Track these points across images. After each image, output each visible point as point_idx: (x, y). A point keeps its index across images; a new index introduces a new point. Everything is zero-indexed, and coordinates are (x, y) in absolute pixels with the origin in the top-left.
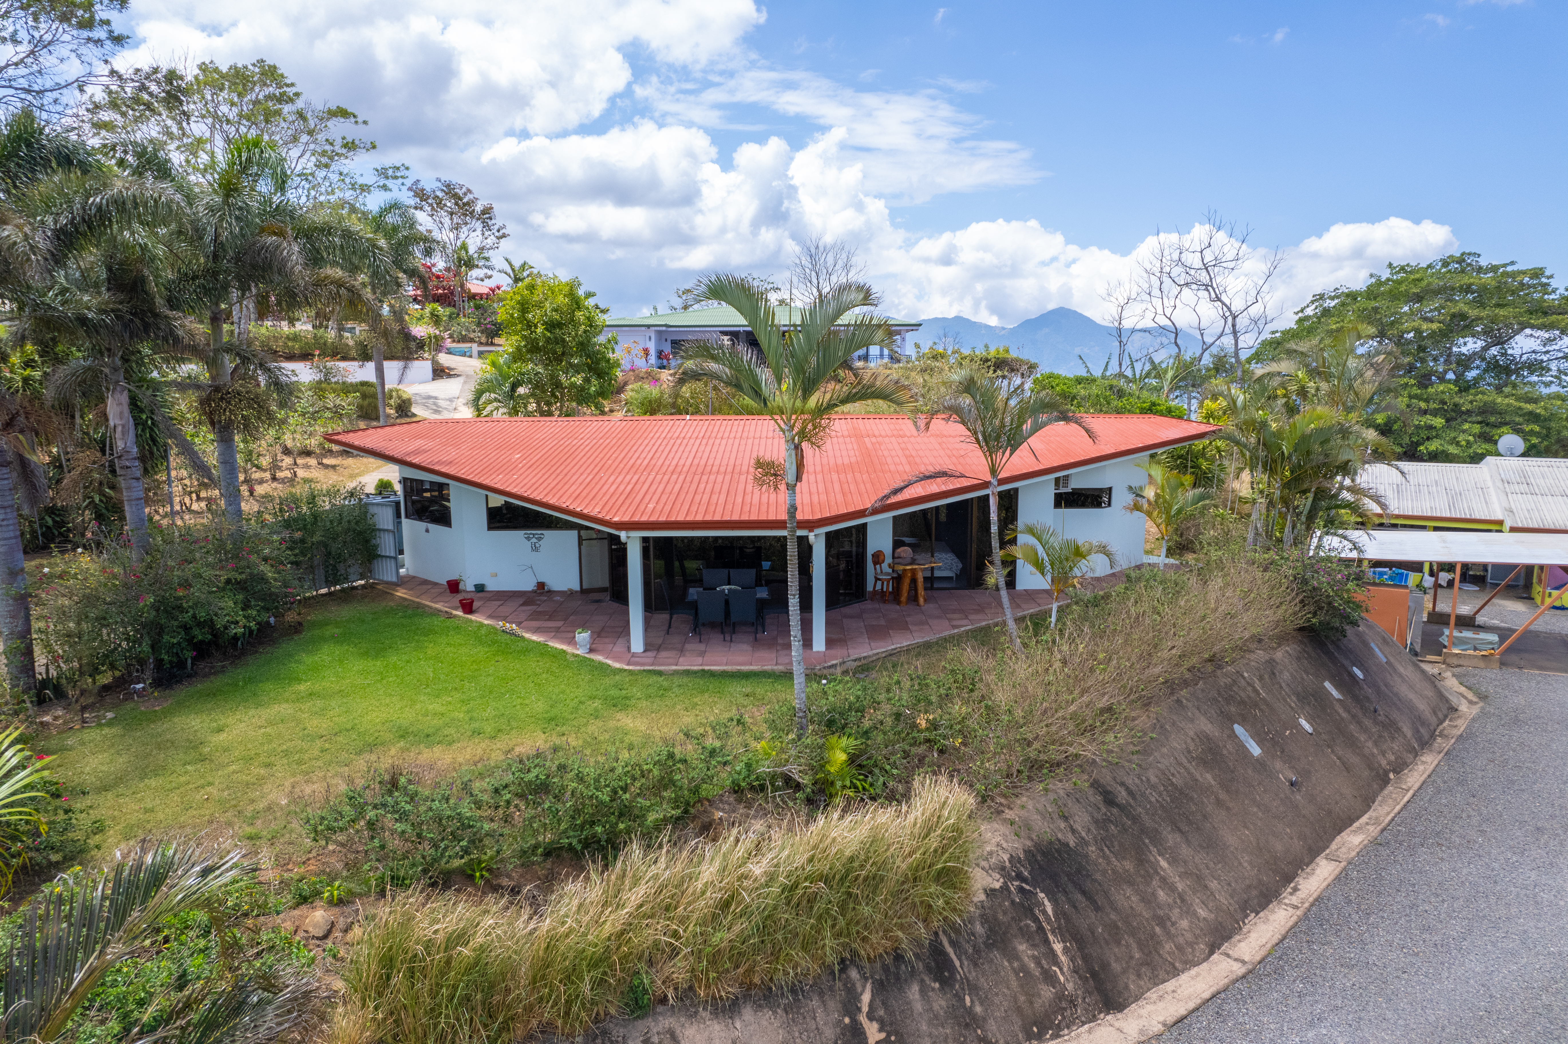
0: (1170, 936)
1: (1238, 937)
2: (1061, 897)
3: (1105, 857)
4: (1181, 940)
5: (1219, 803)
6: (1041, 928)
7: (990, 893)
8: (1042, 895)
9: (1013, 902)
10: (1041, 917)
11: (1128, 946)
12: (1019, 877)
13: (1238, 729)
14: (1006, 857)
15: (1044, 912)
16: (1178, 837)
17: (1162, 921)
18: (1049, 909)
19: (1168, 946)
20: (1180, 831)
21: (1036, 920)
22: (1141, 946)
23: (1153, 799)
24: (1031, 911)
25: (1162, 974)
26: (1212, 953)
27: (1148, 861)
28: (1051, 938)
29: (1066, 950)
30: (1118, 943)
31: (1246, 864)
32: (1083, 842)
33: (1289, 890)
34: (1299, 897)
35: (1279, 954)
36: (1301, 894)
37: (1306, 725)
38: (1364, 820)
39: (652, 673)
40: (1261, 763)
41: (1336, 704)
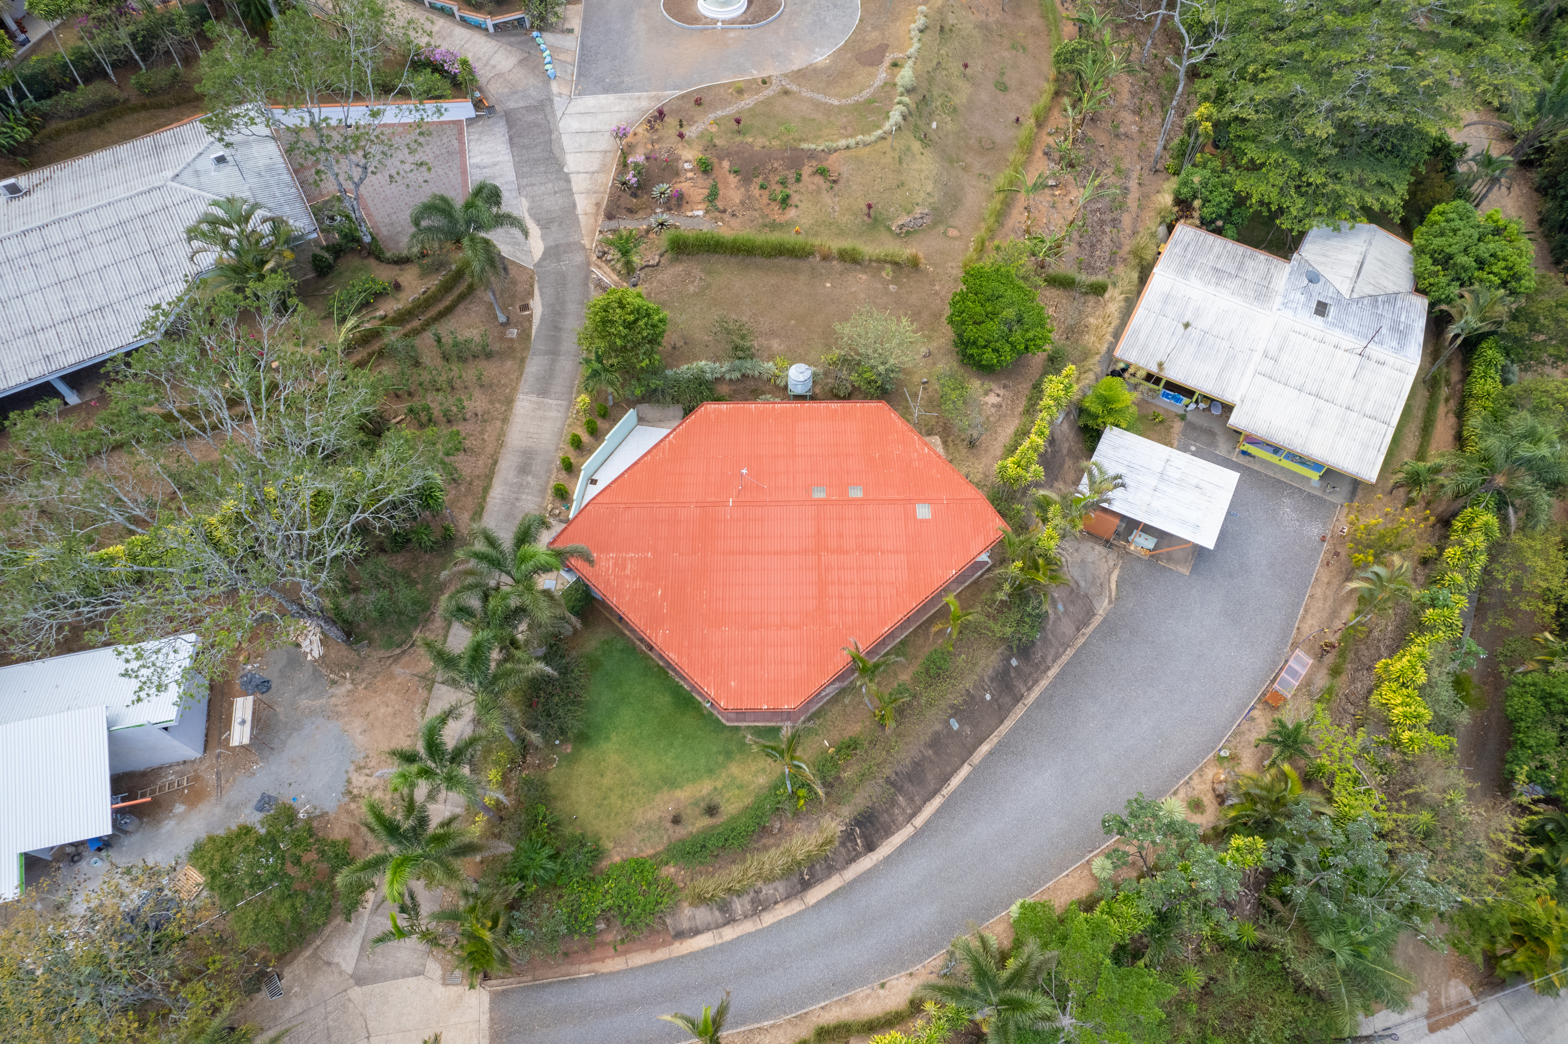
0: (895, 824)
1: (918, 815)
2: (863, 826)
3: (881, 806)
4: (898, 823)
5: (931, 762)
6: (855, 838)
7: (842, 832)
8: (857, 827)
9: (847, 833)
10: (856, 835)
11: (881, 831)
12: (852, 825)
13: (952, 720)
14: (848, 820)
15: (856, 831)
16: (909, 785)
18: (858, 831)
19: (894, 827)
20: (912, 782)
21: (854, 836)
22: (885, 831)
23: (904, 772)
24: (852, 832)
25: (889, 836)
26: (907, 824)
27: (896, 800)
28: (857, 839)
29: (861, 841)
30: (878, 833)
31: (932, 784)
32: (875, 804)
33: (946, 785)
34: (946, 791)
35: (927, 823)
36: (949, 788)
37: (988, 697)
38: (996, 733)
39: (737, 728)
40: (957, 732)
41: (1012, 671)
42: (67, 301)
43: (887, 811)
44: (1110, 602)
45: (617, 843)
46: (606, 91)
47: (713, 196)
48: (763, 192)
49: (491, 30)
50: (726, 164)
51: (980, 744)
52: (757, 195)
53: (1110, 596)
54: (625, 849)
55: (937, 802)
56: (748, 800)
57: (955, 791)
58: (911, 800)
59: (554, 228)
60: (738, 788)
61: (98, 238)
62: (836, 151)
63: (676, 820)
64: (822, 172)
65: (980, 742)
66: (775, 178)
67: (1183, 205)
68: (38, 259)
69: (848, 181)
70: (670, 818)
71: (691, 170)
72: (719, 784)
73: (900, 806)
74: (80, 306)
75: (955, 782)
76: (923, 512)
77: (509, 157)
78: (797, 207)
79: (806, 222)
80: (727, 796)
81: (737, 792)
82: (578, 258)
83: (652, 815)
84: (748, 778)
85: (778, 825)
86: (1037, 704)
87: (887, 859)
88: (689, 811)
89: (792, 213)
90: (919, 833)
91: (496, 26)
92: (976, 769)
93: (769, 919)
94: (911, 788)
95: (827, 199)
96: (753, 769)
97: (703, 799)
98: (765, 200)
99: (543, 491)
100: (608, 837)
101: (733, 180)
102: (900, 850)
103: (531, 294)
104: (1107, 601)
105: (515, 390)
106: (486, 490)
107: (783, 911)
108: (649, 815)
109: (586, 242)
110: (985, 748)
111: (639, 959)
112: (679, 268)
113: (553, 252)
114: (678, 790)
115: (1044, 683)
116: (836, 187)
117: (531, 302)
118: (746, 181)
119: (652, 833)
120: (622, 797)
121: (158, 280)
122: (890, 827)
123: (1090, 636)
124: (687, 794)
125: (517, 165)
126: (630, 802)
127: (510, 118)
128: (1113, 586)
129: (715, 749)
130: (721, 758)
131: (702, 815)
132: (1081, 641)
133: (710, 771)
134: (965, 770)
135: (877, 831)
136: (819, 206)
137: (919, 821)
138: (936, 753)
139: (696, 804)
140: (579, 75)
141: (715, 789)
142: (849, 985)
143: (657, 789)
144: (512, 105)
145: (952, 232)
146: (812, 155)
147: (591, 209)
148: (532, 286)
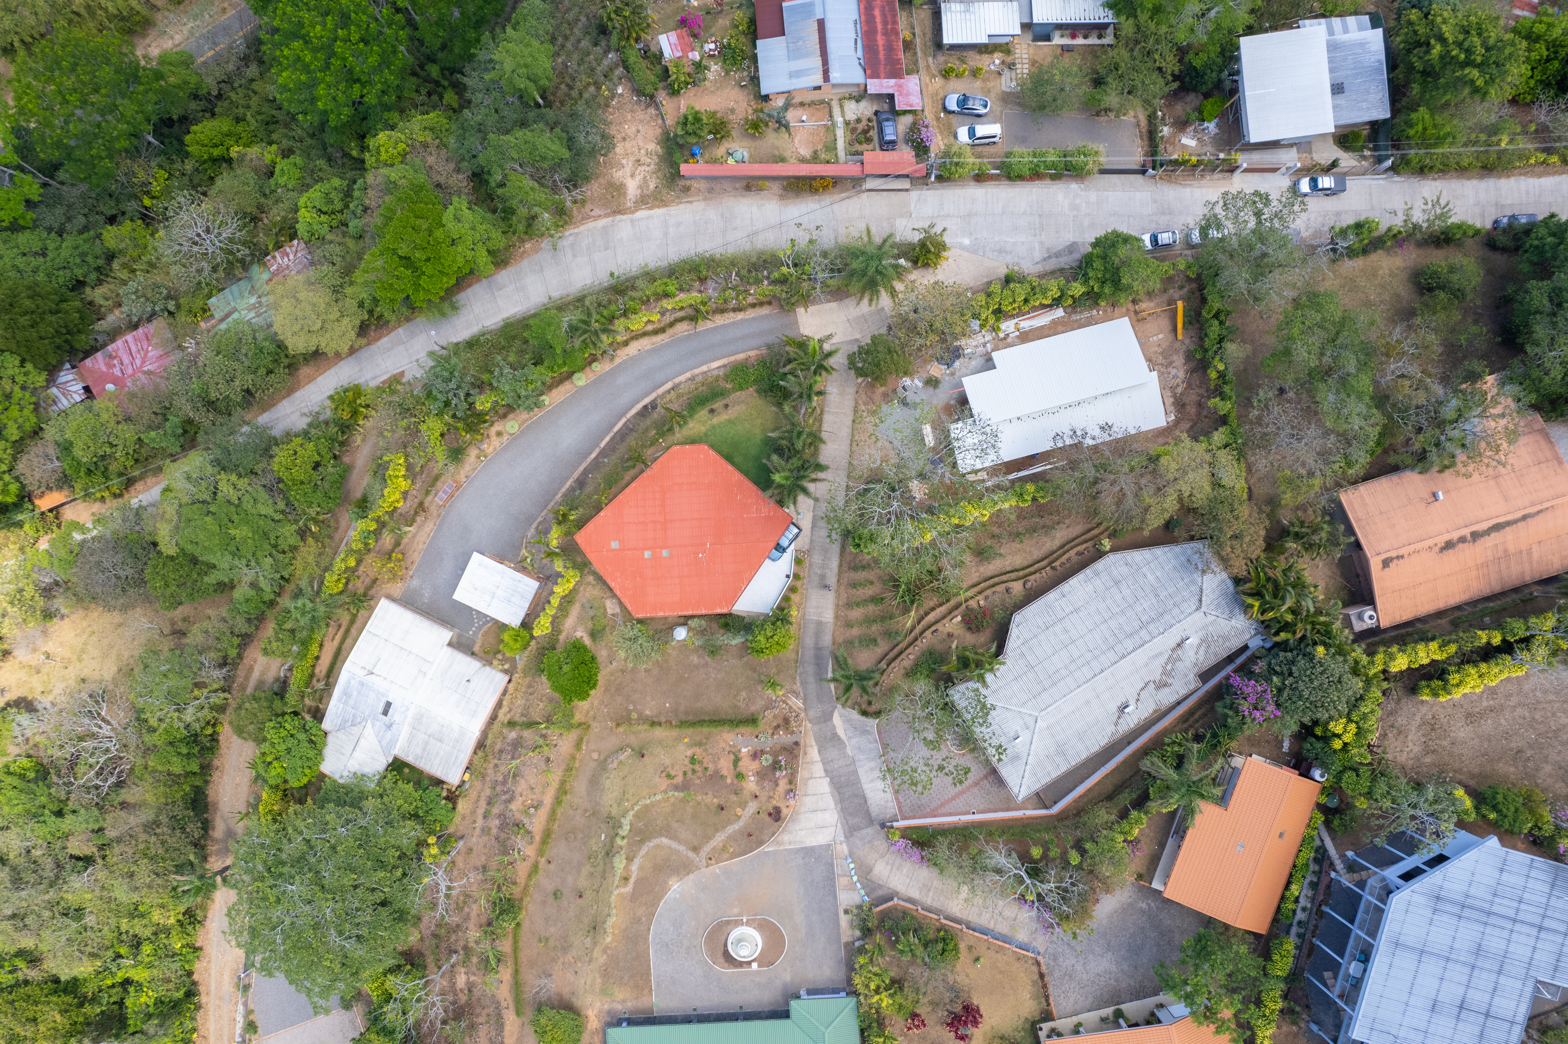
37: (590, 476)
39: (701, 443)
40: (605, 458)
41: (578, 489)
42: (1066, 631)
43: (637, 422)
45: (751, 395)
46: (812, 849)
47: (736, 761)
48: (707, 766)
52: (710, 763)
54: (747, 393)
55: (616, 429)
56: (696, 416)
58: (627, 427)
59: (829, 734)
61: (1064, 672)
63: (726, 406)
64: (670, 777)
66: (700, 774)
67: (452, 798)
68: (1089, 656)
69: (655, 772)
70: (730, 407)
71: (750, 775)
72: (709, 421)
73: (632, 424)
74: (1058, 628)
75: (607, 439)
76: (615, 545)
77: (865, 786)
78: (686, 756)
79: (681, 747)
80: (705, 417)
81: (701, 420)
82: (812, 713)
83: (737, 408)
84: (697, 425)
86: (567, 479)
87: (638, 402)
88: (721, 410)
89: (689, 753)
90: (624, 414)
92: (598, 445)
93: (688, 375)
94: (627, 431)
95: (668, 761)
96: (694, 429)
97: (716, 415)
98: (705, 761)
99: (811, 565)
100: (754, 397)
101: (725, 772)
102: (632, 406)
105: (835, 624)
106: (840, 565)
107: (682, 378)
109: (809, 725)
110: (593, 456)
111: (741, 356)
112: (753, 709)
113: (827, 717)
114: (727, 417)
115: (563, 490)
116: (662, 767)
118: (717, 772)
119: (737, 400)
120: (751, 413)
121: (1024, 649)
122: (636, 415)
124: (723, 416)
125: (859, 782)
126: (747, 411)
127: (871, 821)
129: (711, 435)
130: (709, 431)
131: (716, 409)
133: (714, 426)
134: (603, 445)
135: (642, 413)
136: (673, 757)
137: (624, 420)
138: (615, 447)
139: (718, 413)
140: (832, 865)
141: (710, 419)
142: (653, 350)
143: (736, 417)
144: (870, 831)
145: (595, 756)
146: (676, 788)
147: (809, 750)
148: (836, 694)
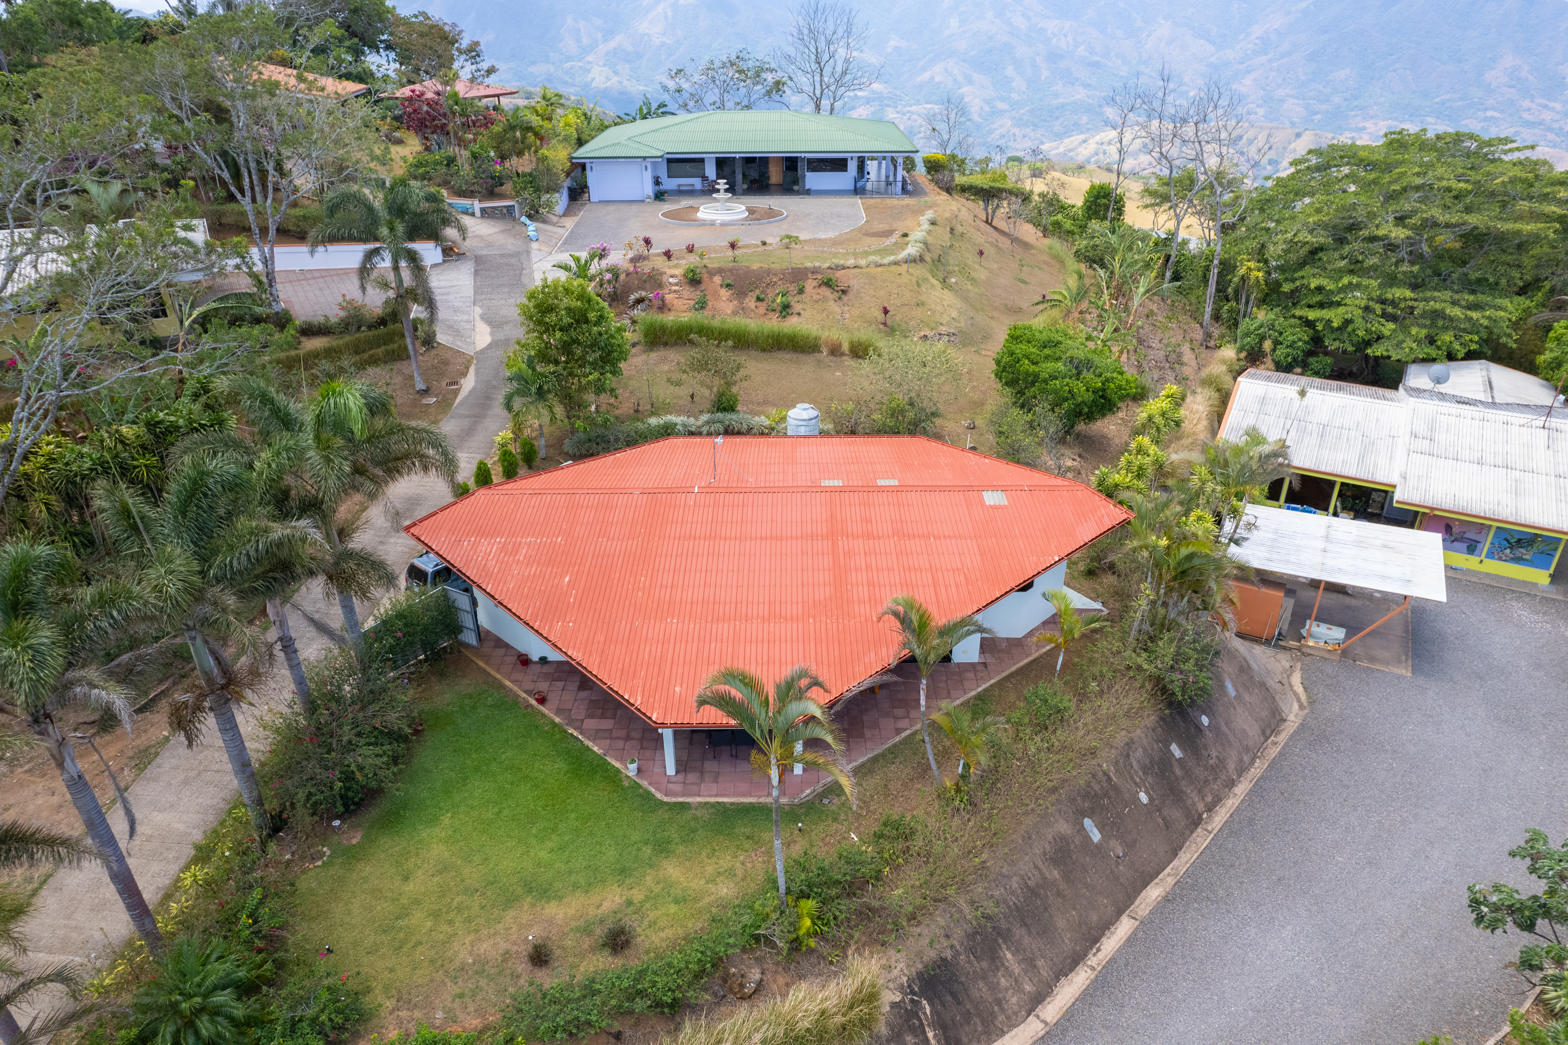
0: (1003, 1010)
1: (1049, 999)
2: (937, 1001)
3: (969, 962)
4: (1010, 1012)
5: (1059, 894)
6: (922, 1024)
7: (894, 1005)
8: (925, 1002)
9: (906, 1009)
10: (923, 1017)
11: (975, 1024)
12: (913, 992)
13: (1088, 822)
14: (905, 979)
15: (925, 1013)
16: (1023, 931)
17: (999, 1002)
18: (928, 1012)
19: (1001, 1018)
20: (1026, 925)
21: (919, 1019)
22: (983, 1022)
23: (1011, 903)
24: (917, 1013)
25: (994, 1037)
26: (1029, 1015)
27: (999, 958)
28: (927, 1029)
29: (935, 1036)
30: (968, 1023)
31: (1067, 941)
32: (957, 954)
33: (1094, 950)
34: (1098, 958)
35: (1069, 1015)
36: (1100, 955)
37: (1144, 798)
38: (1168, 870)
39: (683, 806)
40: (1098, 847)
41: (1175, 764)
43: (984, 978)
44: (1302, 707)
45: (403, 1000)
47: (700, 305)
48: (759, 304)
49: (478, 213)
50: (717, 279)
51: (1145, 885)
52: (753, 307)
53: (1299, 700)
54: (417, 1014)
55: (1081, 978)
56: (694, 925)
57: (1112, 961)
58: (1030, 963)
59: (508, 327)
60: (676, 902)
62: (844, 268)
63: (539, 958)
64: (827, 284)
65: (1146, 879)
66: (774, 291)
69: (859, 292)
70: (525, 950)
71: (676, 284)
72: (638, 895)
73: (1009, 973)
75: (1110, 944)
78: (799, 314)
80: (652, 916)
81: (673, 909)
83: (491, 948)
84: (697, 884)
85: (755, 975)
86: (1227, 837)
88: (568, 943)
89: (793, 320)
91: (483, 210)
92: (1144, 924)
94: (1027, 940)
95: (835, 307)
96: (710, 869)
97: (602, 921)
98: (762, 311)
100: (386, 988)
101: (724, 293)
103: (464, 374)
104: (1296, 706)
108: (484, 947)
110: (1153, 893)
112: (653, 356)
113: (501, 345)
114: (553, 904)
115: (1232, 803)
116: (845, 298)
117: (462, 381)
118: (740, 294)
119: (483, 982)
120: (436, 915)
122: (993, 1015)
123: (1286, 744)
124: (571, 912)
125: (478, 287)
126: (451, 923)
127: (480, 260)
128: (1299, 689)
129: (635, 836)
130: (647, 851)
131: (593, 950)
132: (1273, 752)
133: (623, 872)
134: (1124, 927)
135: (967, 1017)
136: (825, 313)
137: (1052, 1011)
138: (1067, 877)
139: (586, 931)
140: (564, 244)
141: (629, 903)
143: (510, 901)
144: (484, 253)
146: (816, 271)
148: (467, 368)
